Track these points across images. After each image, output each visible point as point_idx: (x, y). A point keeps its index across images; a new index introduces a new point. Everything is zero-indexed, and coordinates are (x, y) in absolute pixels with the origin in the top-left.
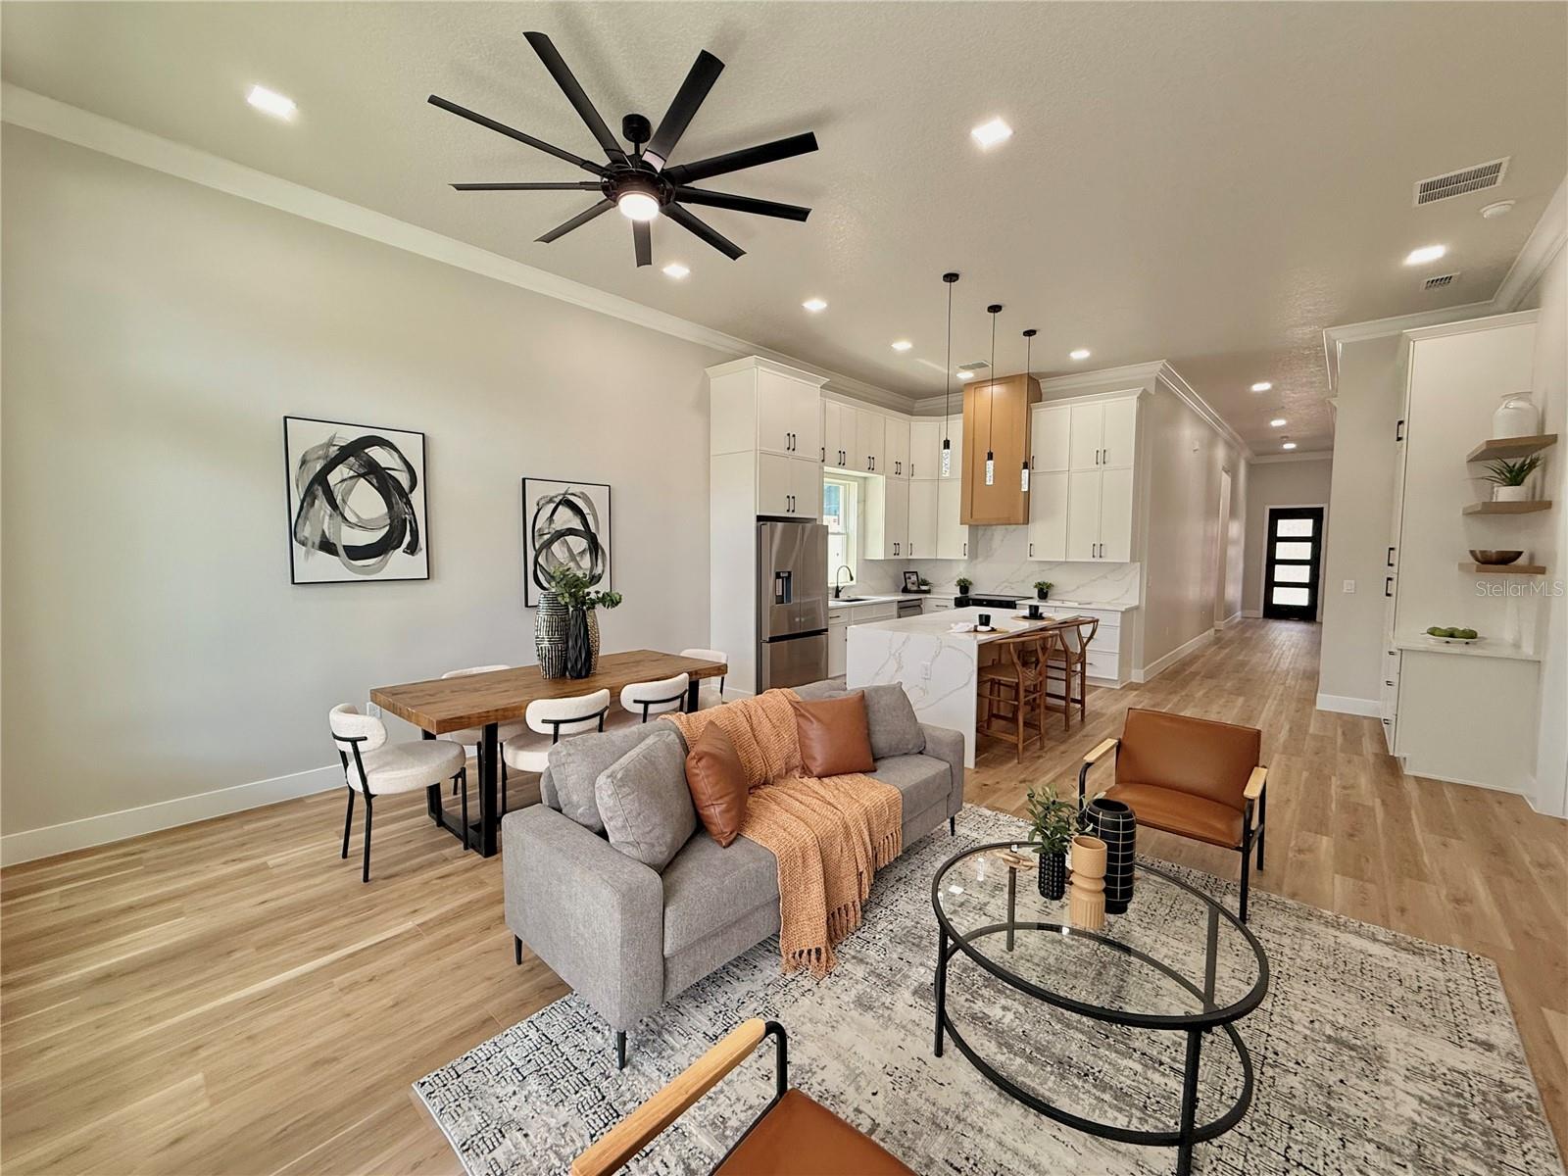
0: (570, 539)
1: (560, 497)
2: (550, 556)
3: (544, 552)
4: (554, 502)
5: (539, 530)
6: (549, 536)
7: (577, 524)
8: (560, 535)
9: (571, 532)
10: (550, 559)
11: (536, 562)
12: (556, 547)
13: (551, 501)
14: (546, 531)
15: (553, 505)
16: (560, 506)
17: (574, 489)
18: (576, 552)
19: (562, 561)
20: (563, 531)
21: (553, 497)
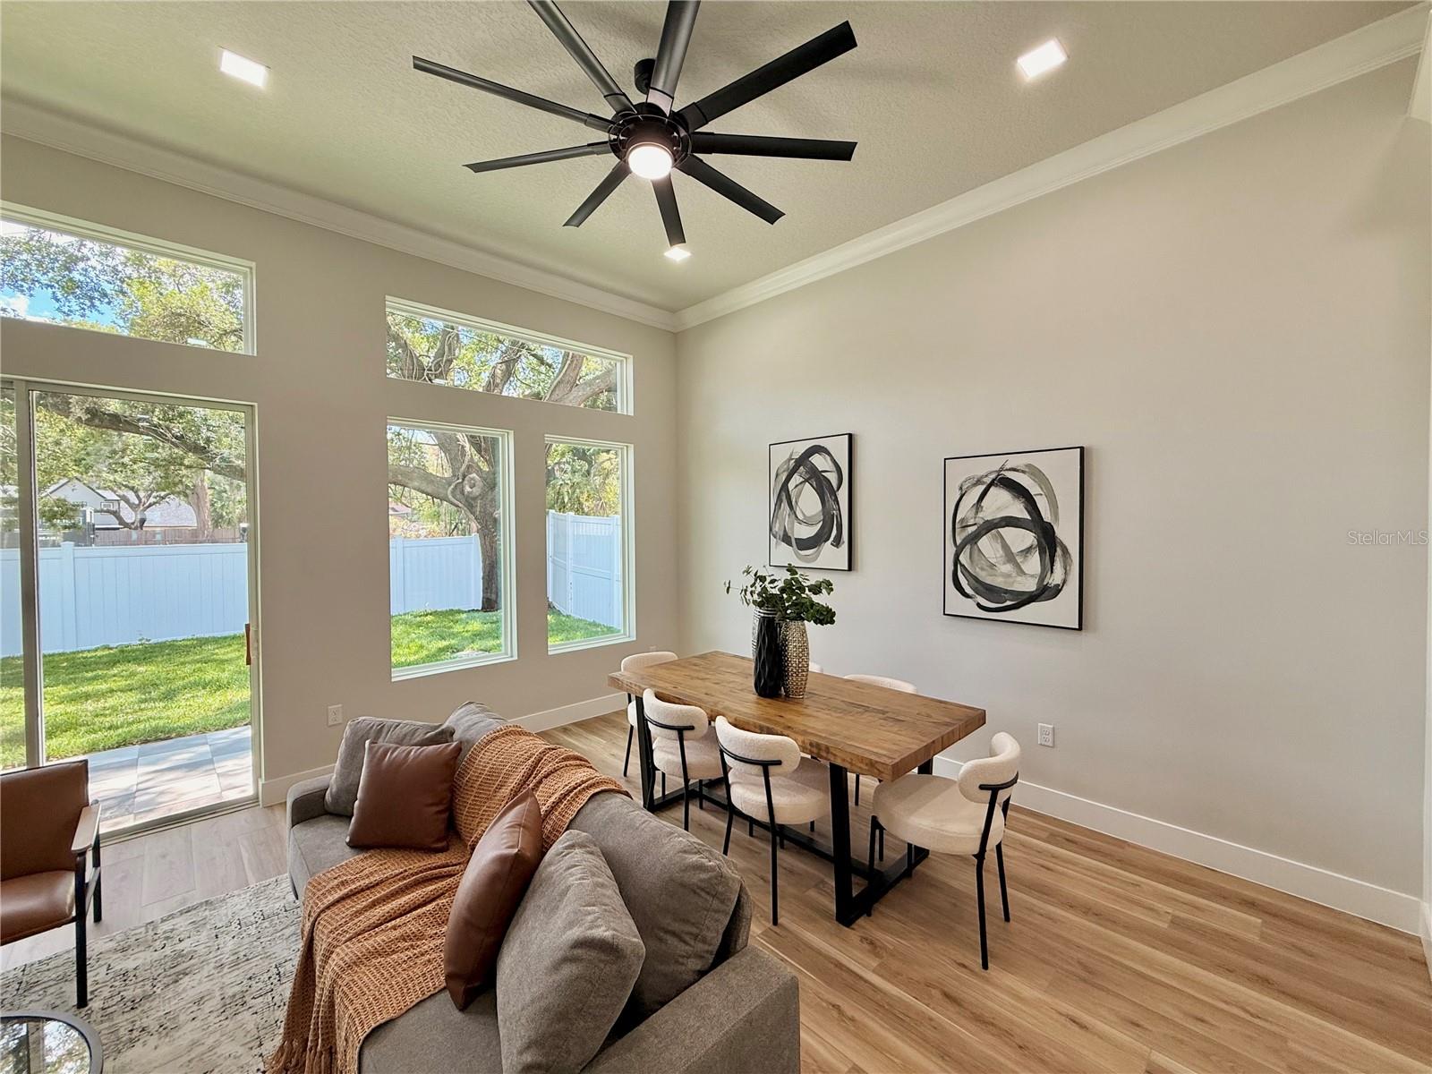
0: (1008, 532)
1: (993, 476)
2: (977, 554)
3: (968, 547)
4: (983, 483)
5: (962, 520)
6: (974, 528)
7: (1018, 510)
8: (989, 527)
9: (1010, 522)
10: (976, 558)
11: (956, 561)
12: (985, 543)
13: (979, 482)
14: (972, 521)
15: (981, 488)
16: (992, 489)
17: (1014, 461)
18: (1015, 550)
19: (993, 561)
20: (995, 521)
21: (982, 477)
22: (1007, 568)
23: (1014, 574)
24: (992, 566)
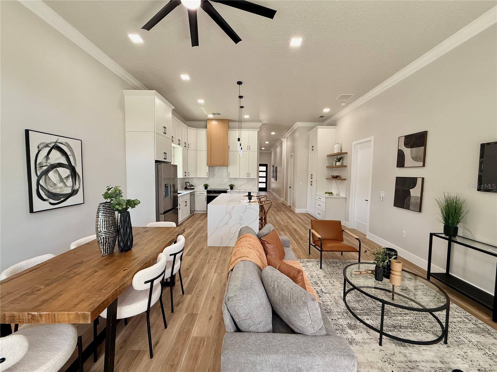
0: (60, 169)
1: (53, 144)
2: (47, 180)
3: (43, 177)
4: (49, 147)
5: (40, 163)
6: (46, 168)
7: (63, 161)
8: (53, 167)
9: (60, 165)
10: (48, 181)
11: (38, 184)
12: (51, 174)
13: (47, 146)
14: (45, 164)
15: (48, 149)
16: (53, 150)
17: (61, 140)
18: (63, 177)
19: (55, 182)
20: (55, 165)
21: (48, 144)
22: (61, 185)
23: (64, 187)
24: (55, 184)
